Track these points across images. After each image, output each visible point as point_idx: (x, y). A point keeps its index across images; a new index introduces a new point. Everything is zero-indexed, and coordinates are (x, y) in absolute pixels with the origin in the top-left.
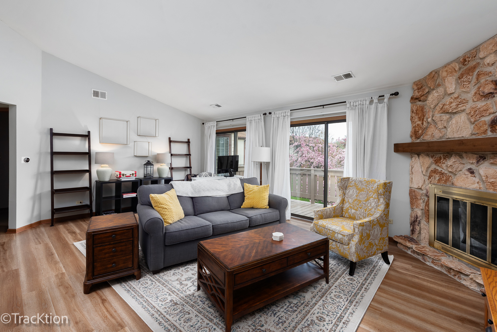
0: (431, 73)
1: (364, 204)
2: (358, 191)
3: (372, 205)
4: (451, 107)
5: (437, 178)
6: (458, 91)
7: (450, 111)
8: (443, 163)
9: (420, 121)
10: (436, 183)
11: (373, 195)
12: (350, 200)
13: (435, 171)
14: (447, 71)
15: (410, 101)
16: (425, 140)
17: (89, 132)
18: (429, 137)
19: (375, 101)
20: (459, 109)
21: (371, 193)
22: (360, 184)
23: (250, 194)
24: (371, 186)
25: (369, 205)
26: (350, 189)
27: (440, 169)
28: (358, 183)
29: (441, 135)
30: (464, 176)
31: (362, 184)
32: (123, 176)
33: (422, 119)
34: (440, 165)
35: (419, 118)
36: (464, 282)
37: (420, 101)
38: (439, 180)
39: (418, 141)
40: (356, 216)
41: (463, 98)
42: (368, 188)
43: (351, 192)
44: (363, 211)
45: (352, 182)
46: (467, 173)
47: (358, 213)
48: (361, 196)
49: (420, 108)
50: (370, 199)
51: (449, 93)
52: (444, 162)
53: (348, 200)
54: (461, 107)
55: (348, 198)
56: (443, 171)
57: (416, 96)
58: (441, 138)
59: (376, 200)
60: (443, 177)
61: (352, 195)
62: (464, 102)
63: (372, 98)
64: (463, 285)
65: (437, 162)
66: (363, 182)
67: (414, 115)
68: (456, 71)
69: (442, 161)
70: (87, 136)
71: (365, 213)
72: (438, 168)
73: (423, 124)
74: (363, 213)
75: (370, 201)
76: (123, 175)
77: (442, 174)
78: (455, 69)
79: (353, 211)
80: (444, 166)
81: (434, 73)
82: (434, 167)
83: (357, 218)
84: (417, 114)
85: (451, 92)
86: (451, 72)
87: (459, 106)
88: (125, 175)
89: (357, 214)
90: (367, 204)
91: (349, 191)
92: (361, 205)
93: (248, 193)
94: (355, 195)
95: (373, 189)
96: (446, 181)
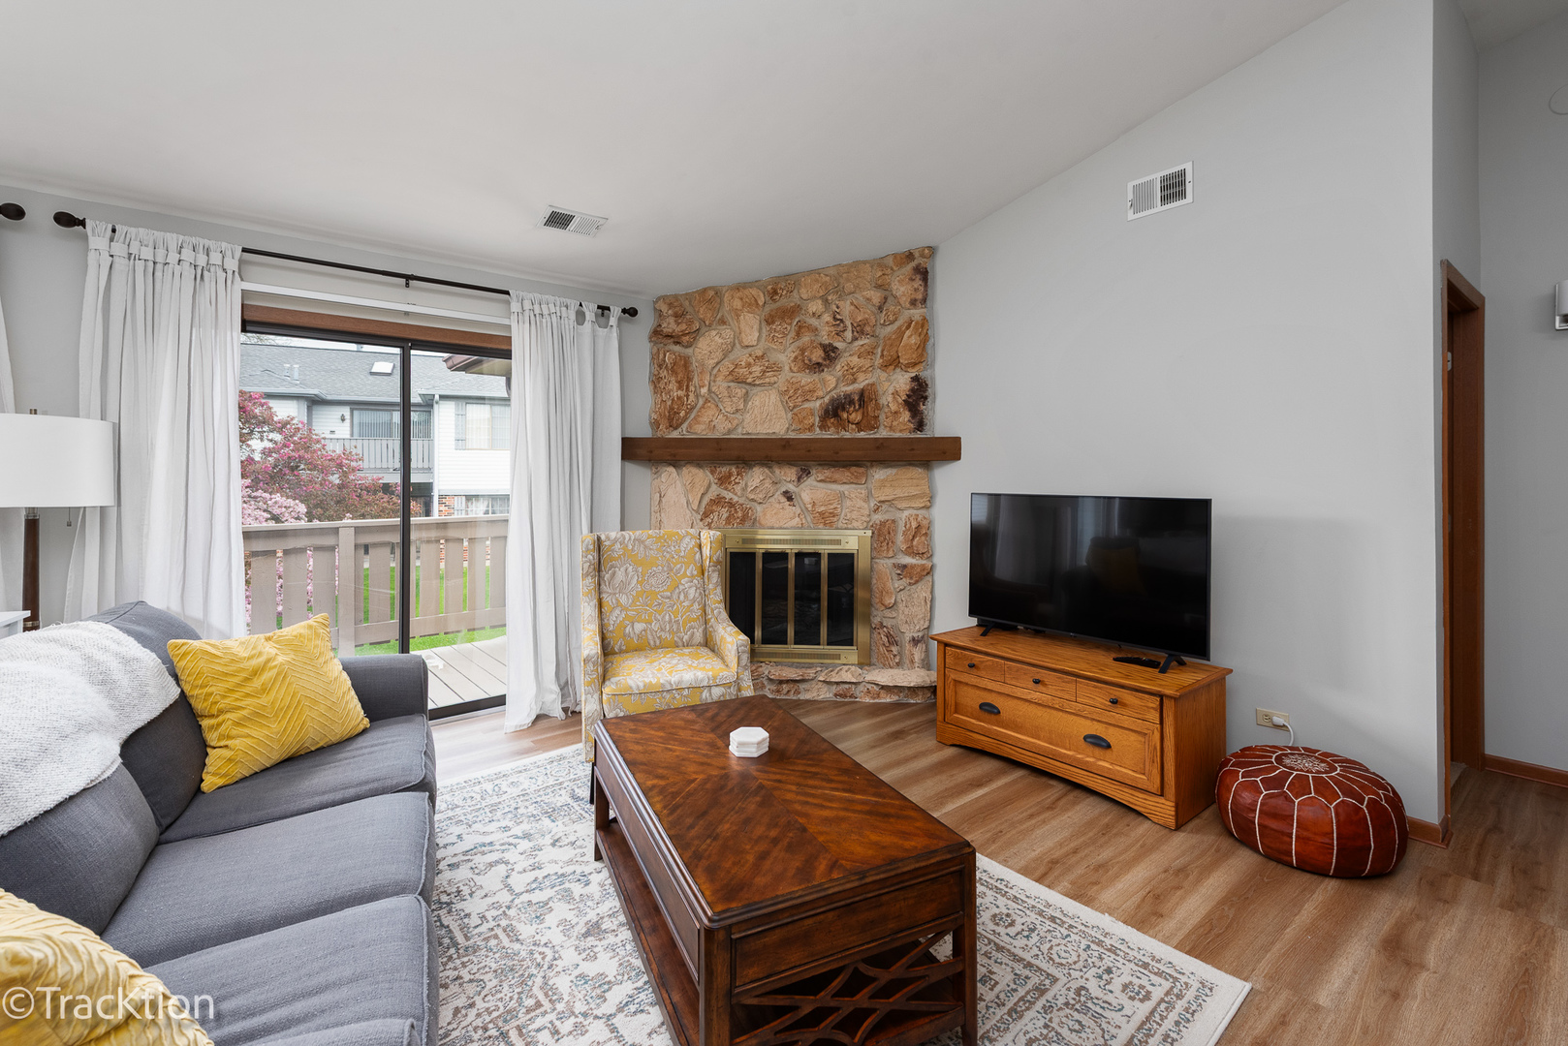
0: (705, 290)
1: (668, 598)
2: (640, 569)
3: (691, 596)
4: (751, 373)
5: (725, 515)
6: (763, 344)
7: (749, 380)
8: (736, 483)
9: (680, 388)
10: (721, 526)
11: (685, 571)
12: (623, 599)
13: (718, 501)
14: (741, 299)
15: (650, 338)
16: (696, 433)
18: (703, 427)
19: (590, 316)
20: (767, 380)
21: (679, 566)
22: (642, 549)
23: (264, 690)
24: (672, 548)
25: (682, 597)
26: (612, 567)
27: (728, 495)
28: (633, 546)
29: (730, 426)
30: (777, 506)
31: (646, 547)
33: (685, 382)
34: (730, 487)
35: (680, 383)
36: (807, 696)
37: (677, 343)
38: (727, 518)
39: (675, 434)
40: (650, 637)
41: (771, 362)
42: (668, 556)
43: (620, 575)
44: (667, 617)
45: (613, 545)
46: (784, 499)
47: (655, 626)
48: (653, 581)
49: (681, 360)
50: (682, 582)
51: (746, 344)
52: (737, 481)
53: (617, 600)
54: (770, 378)
55: (615, 594)
56: (735, 499)
57: (670, 330)
58: (729, 432)
59: (695, 581)
60: (736, 512)
61: (624, 585)
62: (775, 368)
63: (581, 305)
64: (808, 702)
65: (724, 481)
66: (647, 543)
67: (664, 373)
68: (758, 304)
69: (733, 479)
71: (677, 622)
72: (725, 493)
73: (687, 396)
74: (670, 621)
75: (681, 587)
77: (731, 505)
78: (756, 300)
79: (639, 627)
80: (738, 488)
81: (712, 293)
82: (715, 490)
83: (652, 643)
84: (674, 372)
85: (750, 344)
86: (750, 305)
87: (767, 374)
89: (652, 630)
90: (675, 596)
91: (614, 574)
92: (660, 604)
93: (247, 690)
94: (635, 581)
95: (682, 554)
96: (743, 520)
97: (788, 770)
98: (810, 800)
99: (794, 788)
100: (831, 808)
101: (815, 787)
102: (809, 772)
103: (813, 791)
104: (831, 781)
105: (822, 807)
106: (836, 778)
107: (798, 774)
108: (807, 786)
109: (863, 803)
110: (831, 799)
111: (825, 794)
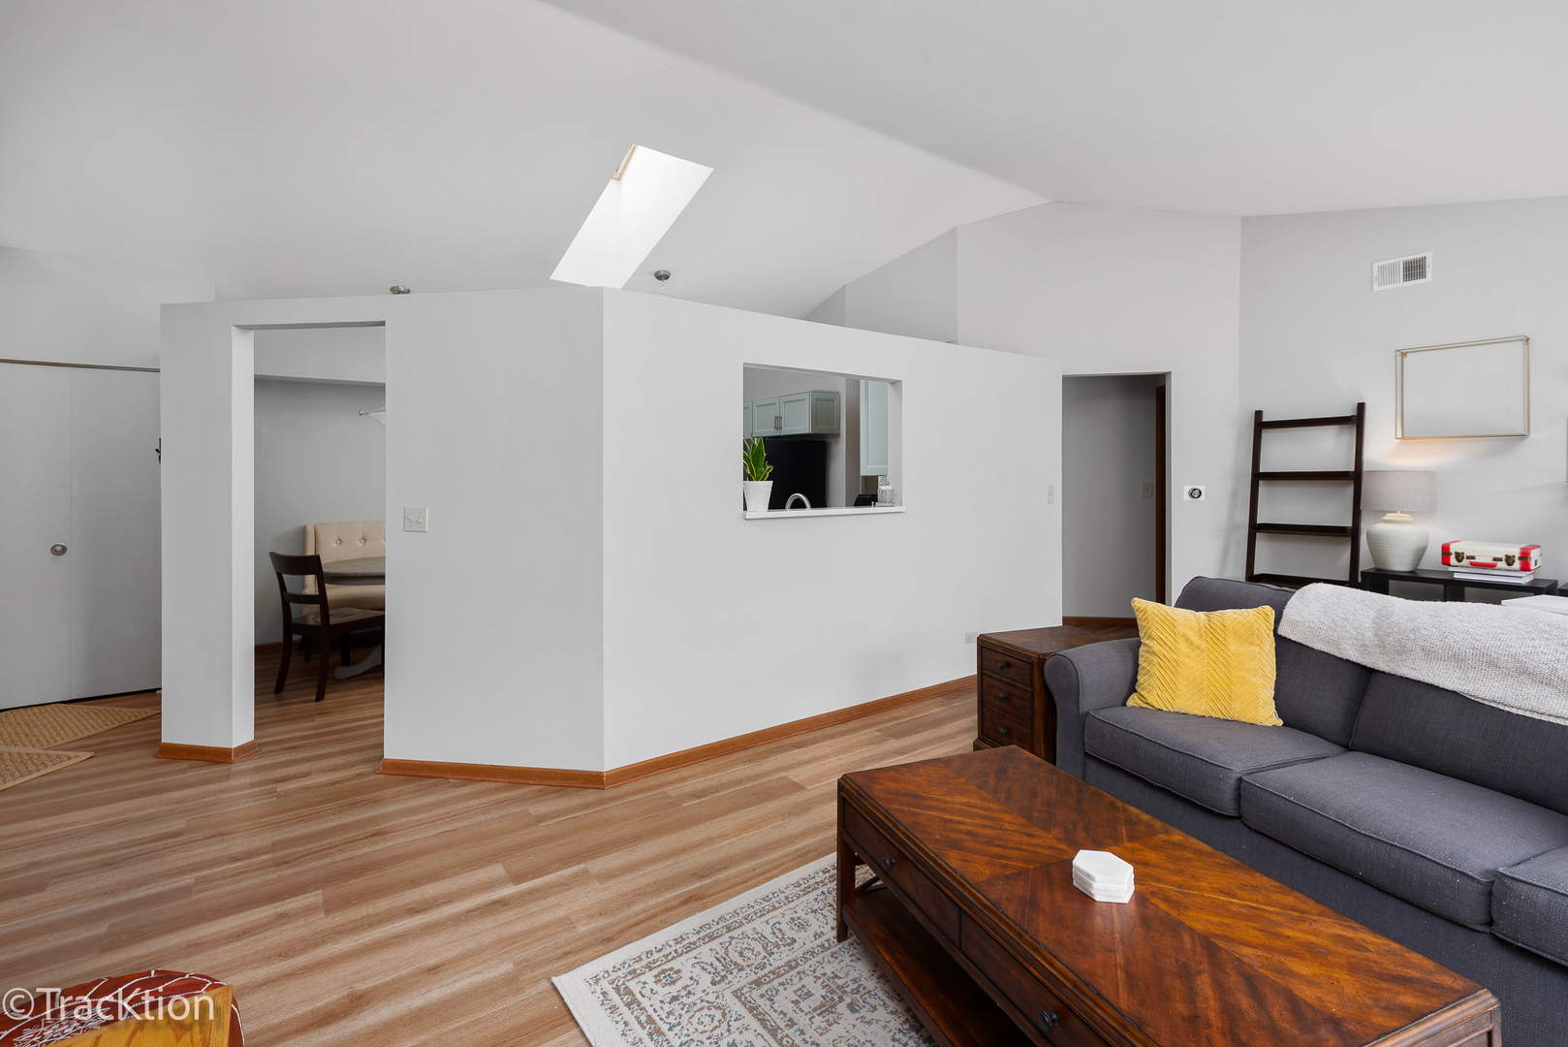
17: (1361, 407)
32: (1459, 561)
70: (1356, 421)
76: (1459, 557)
88: (1468, 558)
97: (1024, 850)
98: (983, 812)
99: (1007, 826)
100: (961, 804)
101: (984, 826)
102: (998, 846)
103: (984, 822)
104: (969, 833)
105: (969, 805)
106: (963, 836)
107: (1012, 845)
108: (994, 828)
109: (930, 808)
110: (962, 813)
111: (971, 818)
